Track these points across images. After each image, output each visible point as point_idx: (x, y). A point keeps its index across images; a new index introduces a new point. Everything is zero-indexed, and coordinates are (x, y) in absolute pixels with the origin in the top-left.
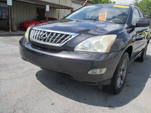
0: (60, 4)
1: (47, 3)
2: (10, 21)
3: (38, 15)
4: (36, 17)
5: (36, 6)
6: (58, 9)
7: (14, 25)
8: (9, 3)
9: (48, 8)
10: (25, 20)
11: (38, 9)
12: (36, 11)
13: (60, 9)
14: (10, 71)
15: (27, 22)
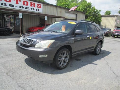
0: (57, 15)
1: (46, 15)
2: (21, 28)
3: (40, 23)
4: (39, 24)
5: (39, 17)
6: (55, 18)
7: (24, 29)
8: (21, 17)
9: (46, 19)
10: (32, 26)
11: (40, 18)
12: (39, 20)
13: (56, 18)
14: (13, 57)
15: (32, 28)
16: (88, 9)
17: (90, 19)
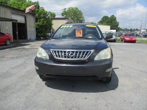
16: (36, 10)
17: (42, 22)
